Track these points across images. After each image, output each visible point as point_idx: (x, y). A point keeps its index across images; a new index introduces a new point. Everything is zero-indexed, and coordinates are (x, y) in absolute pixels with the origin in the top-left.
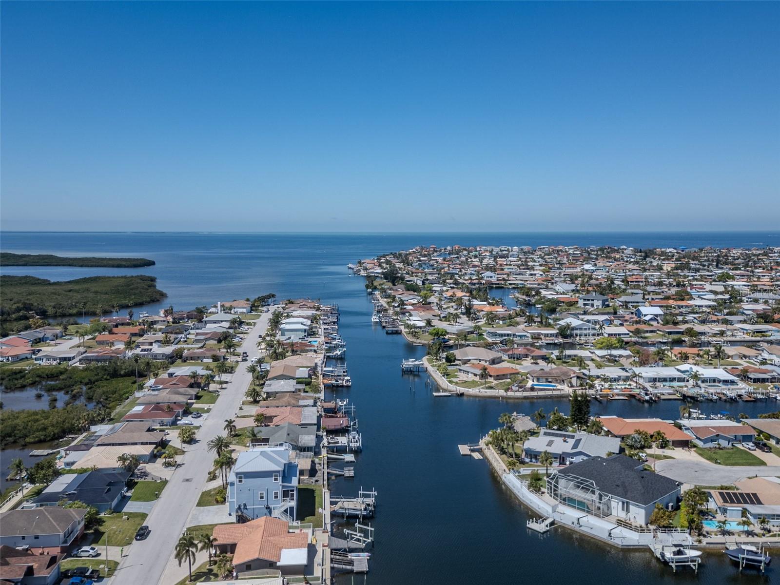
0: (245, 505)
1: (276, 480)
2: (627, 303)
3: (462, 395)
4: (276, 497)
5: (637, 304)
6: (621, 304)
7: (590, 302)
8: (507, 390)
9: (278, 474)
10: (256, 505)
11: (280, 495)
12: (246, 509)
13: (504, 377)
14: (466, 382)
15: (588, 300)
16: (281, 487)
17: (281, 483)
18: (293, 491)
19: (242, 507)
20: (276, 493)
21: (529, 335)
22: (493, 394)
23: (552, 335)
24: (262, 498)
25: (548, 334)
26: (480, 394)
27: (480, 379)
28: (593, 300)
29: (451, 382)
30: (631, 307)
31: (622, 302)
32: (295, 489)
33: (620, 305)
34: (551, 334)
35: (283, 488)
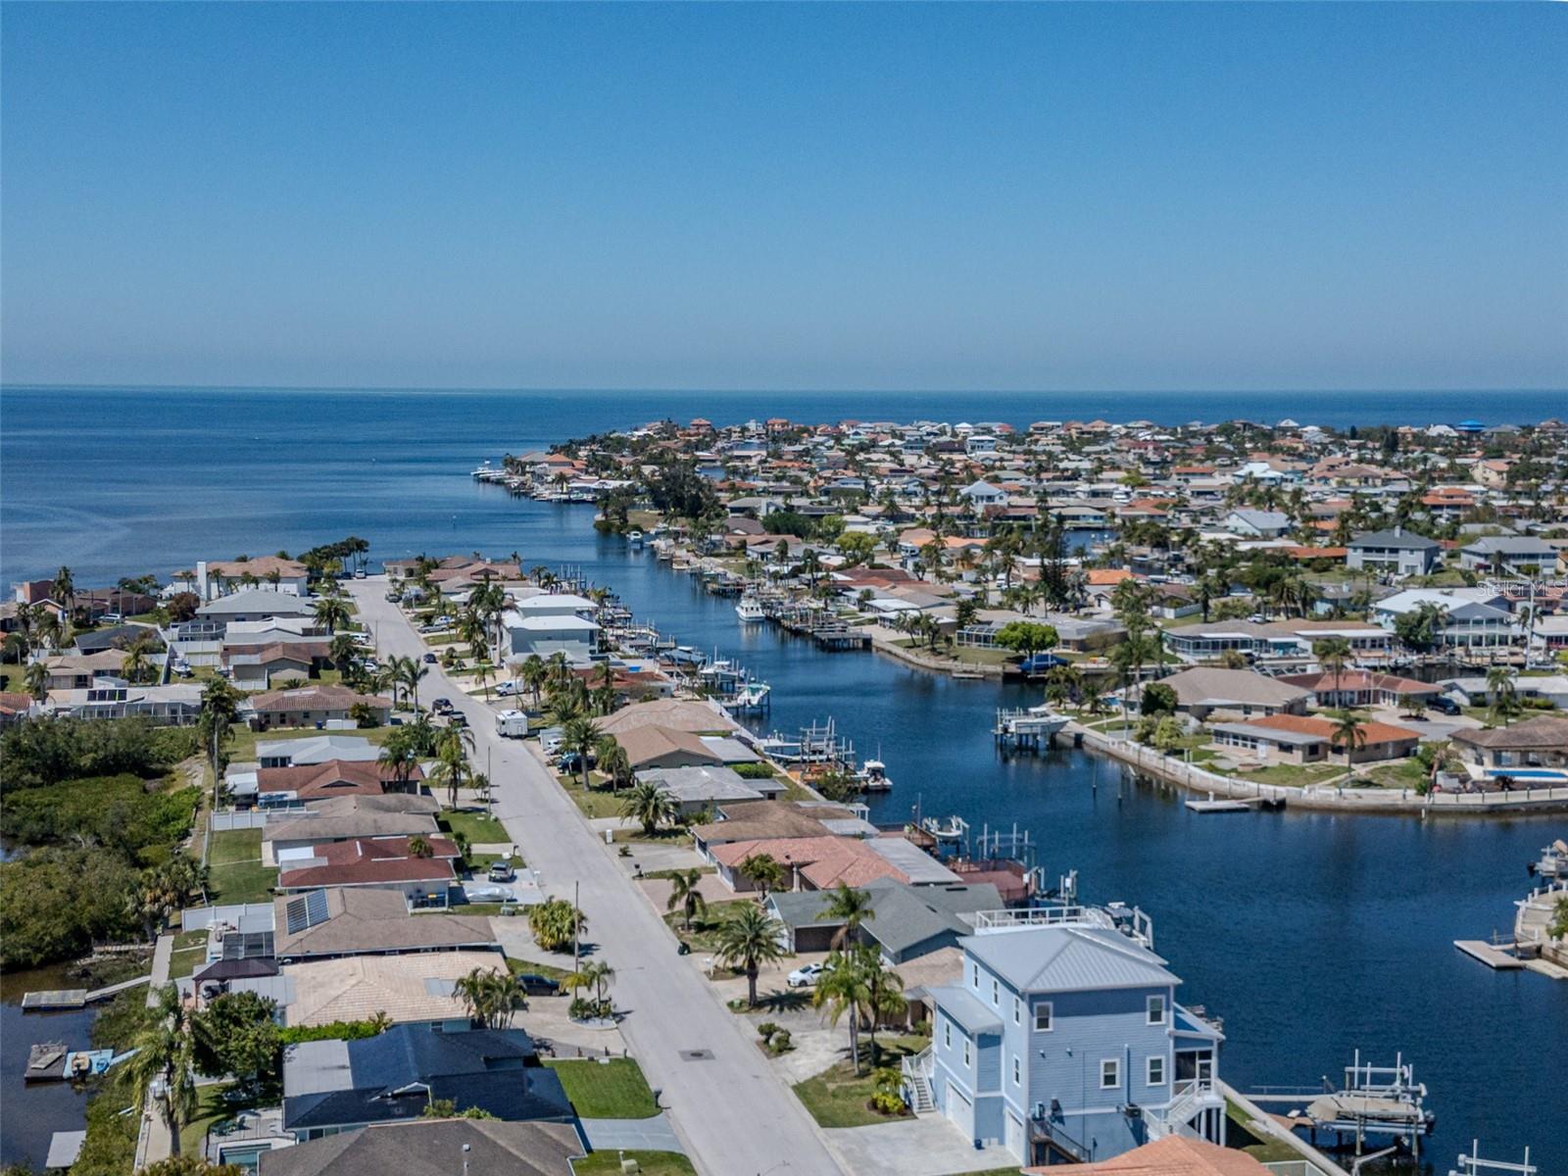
0: (1056, 1107)
1: (1156, 1016)
2: (1503, 556)
3: (1282, 805)
4: (1156, 1077)
5: (1532, 562)
6: (1481, 560)
7: (1386, 558)
8: (1425, 789)
9: (1163, 997)
10: (1090, 1106)
11: (1168, 1070)
12: (1061, 1120)
13: (1377, 753)
14: (1265, 769)
15: (1381, 550)
16: (1171, 1042)
17: (1171, 1028)
18: (1206, 1055)
19: (1048, 1113)
20: (1156, 1064)
21: (1308, 645)
22: (1387, 801)
23: (1376, 643)
24: (1110, 1080)
25: (1364, 641)
26: (1344, 803)
27: (1305, 760)
28: (1394, 551)
29: (1213, 769)
30: (1514, 571)
31: (1486, 556)
32: (1214, 1049)
33: (1480, 566)
34: (1373, 641)
35: (1176, 1046)
